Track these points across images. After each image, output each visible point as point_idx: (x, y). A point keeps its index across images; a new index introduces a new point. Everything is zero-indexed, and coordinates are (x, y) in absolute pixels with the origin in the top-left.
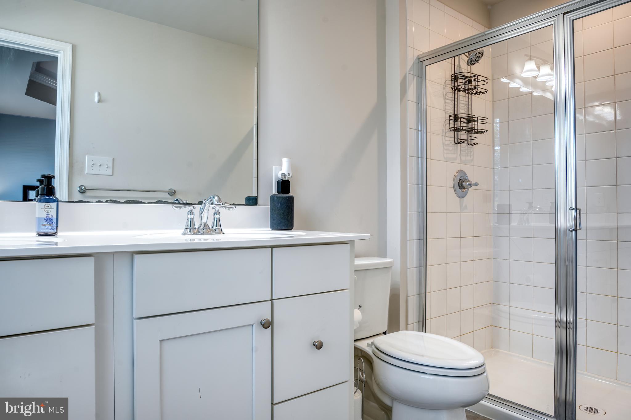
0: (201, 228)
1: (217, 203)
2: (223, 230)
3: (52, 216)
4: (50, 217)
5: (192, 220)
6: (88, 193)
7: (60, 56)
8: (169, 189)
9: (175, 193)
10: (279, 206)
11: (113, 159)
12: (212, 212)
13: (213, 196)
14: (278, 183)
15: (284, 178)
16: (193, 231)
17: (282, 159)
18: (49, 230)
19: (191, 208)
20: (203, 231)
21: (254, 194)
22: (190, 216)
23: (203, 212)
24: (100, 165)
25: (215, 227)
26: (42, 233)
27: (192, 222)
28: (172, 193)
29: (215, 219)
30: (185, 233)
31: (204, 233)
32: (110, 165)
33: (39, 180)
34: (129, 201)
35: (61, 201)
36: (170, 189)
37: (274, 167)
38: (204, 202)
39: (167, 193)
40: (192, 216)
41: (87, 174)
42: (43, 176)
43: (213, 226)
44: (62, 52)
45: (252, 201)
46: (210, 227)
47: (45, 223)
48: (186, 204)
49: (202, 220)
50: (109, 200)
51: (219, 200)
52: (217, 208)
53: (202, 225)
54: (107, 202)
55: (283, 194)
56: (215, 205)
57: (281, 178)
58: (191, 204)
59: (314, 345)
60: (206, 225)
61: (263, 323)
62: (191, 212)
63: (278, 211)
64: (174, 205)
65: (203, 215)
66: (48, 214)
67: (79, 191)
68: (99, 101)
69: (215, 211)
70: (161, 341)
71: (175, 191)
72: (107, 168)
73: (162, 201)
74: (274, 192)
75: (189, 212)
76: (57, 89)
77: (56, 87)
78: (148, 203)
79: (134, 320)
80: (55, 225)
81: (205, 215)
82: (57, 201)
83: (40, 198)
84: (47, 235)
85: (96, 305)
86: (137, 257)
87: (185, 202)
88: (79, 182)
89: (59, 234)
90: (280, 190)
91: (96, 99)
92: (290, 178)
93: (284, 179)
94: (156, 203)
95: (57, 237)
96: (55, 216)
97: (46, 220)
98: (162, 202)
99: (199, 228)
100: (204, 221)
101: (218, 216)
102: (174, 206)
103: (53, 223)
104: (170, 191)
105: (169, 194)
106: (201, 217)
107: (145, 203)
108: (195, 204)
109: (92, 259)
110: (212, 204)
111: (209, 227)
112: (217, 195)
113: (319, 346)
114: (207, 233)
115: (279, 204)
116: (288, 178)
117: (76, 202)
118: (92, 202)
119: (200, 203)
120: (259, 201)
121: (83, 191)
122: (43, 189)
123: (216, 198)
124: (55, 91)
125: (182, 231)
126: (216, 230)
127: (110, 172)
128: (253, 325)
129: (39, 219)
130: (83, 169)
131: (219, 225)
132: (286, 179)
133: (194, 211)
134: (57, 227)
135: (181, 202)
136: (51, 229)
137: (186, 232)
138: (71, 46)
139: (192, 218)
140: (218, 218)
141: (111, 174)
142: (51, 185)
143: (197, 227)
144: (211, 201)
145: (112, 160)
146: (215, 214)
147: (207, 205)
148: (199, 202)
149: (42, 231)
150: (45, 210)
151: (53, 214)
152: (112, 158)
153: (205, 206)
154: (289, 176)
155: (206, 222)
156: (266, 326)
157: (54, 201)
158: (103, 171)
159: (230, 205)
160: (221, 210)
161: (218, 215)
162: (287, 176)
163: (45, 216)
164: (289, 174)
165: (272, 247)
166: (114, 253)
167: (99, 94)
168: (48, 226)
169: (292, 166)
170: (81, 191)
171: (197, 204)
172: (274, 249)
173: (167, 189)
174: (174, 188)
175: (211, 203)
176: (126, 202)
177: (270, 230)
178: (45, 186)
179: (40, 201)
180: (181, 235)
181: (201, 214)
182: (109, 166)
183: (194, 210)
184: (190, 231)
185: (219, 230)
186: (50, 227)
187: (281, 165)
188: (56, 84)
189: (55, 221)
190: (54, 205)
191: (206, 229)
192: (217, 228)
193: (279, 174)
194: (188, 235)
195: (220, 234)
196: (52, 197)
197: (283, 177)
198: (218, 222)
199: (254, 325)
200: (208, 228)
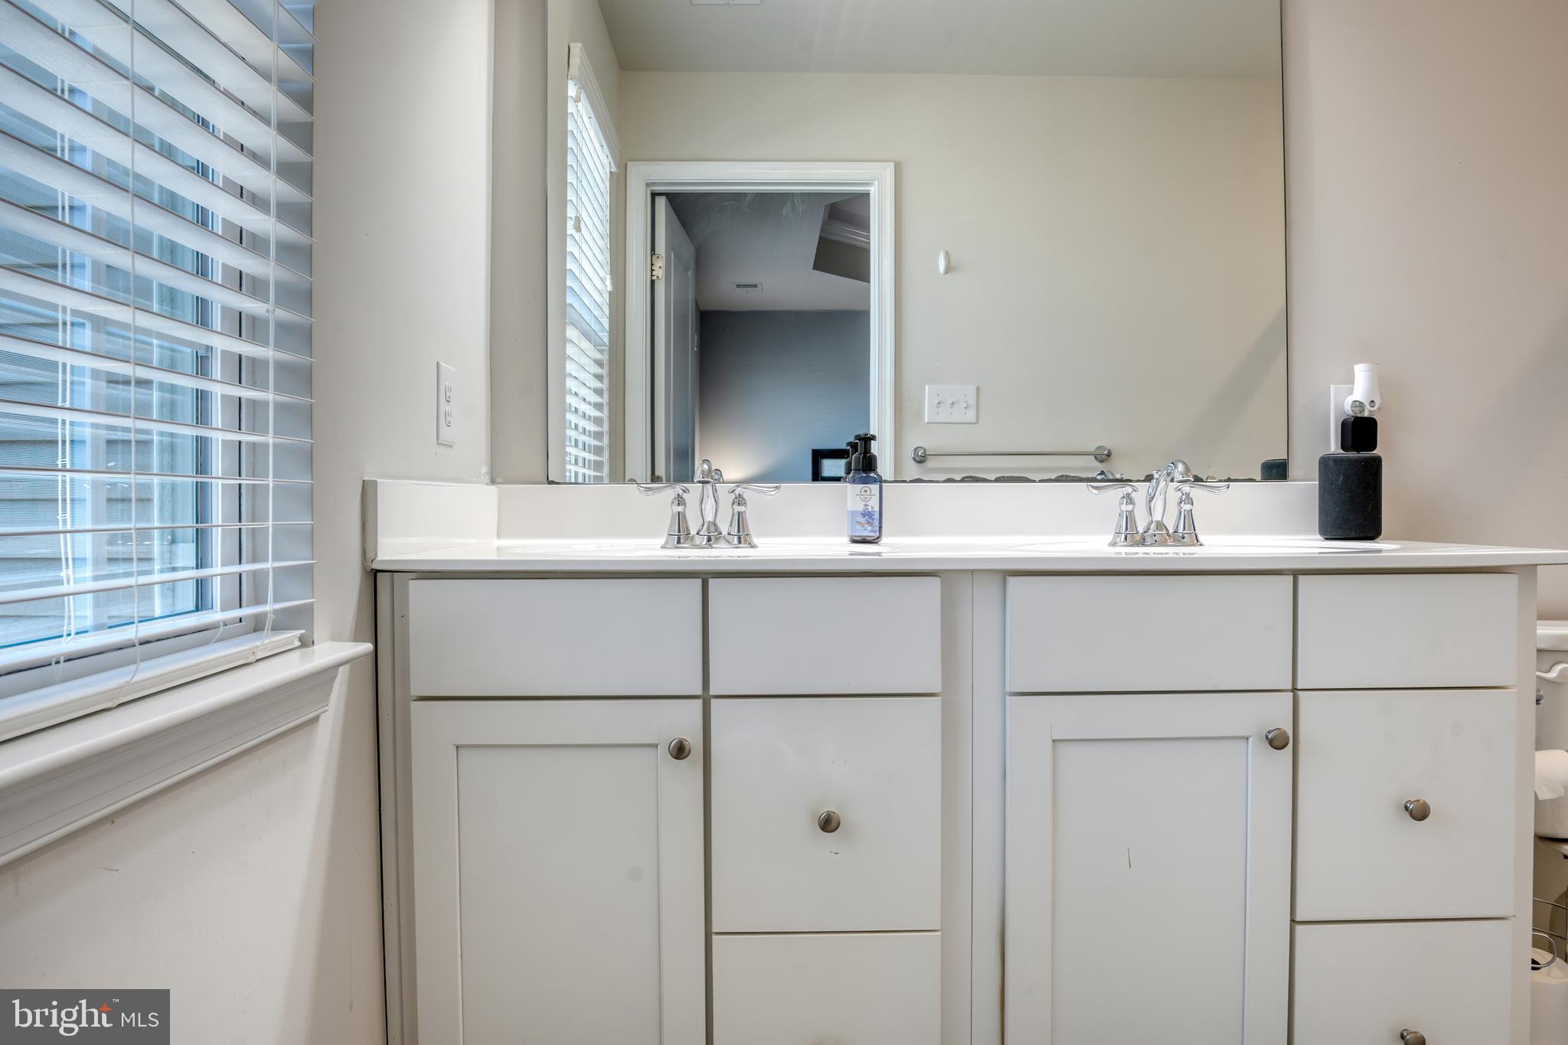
0: (1151, 532)
1: (1181, 478)
2: (1200, 538)
3: (872, 508)
4: (870, 510)
5: (1131, 515)
6: (931, 463)
7: (873, 190)
8: (1097, 446)
9: (1109, 455)
10: (1340, 482)
11: (978, 389)
12: (1173, 497)
13: (1173, 463)
14: (1344, 424)
15: (1358, 412)
16: (1132, 538)
17: (1353, 368)
18: (867, 532)
19: (1129, 489)
20: (1155, 538)
21: (1281, 455)
22: (1124, 507)
23: (1155, 499)
24: (953, 404)
25: (1181, 529)
26: (858, 539)
27: (1130, 518)
28: (1104, 456)
29: (1181, 512)
30: (1116, 543)
31: (1155, 543)
32: (972, 401)
33: (850, 444)
34: (1003, 477)
35: (886, 482)
36: (1099, 447)
37: (1332, 387)
38: (1156, 476)
39: (1093, 457)
40: (1130, 507)
41: (928, 423)
42: (858, 437)
43: (1177, 527)
44: (876, 182)
45: (1276, 471)
46: (1171, 531)
47: (862, 520)
48: (1121, 480)
49: (1151, 515)
50: (967, 477)
51: (1187, 470)
52: (1186, 488)
53: (1153, 526)
54: (963, 480)
55: (1358, 452)
56: (1178, 482)
57: (1351, 413)
58: (1131, 481)
59: (1406, 808)
60: (1160, 525)
61: (1270, 736)
62: (1129, 499)
63: (1338, 495)
64: (1091, 484)
65: (1155, 505)
66: (866, 505)
67: (914, 459)
68: (949, 269)
69: (1181, 495)
70: (1054, 741)
71: (1109, 451)
72: (966, 408)
73: (1069, 476)
74: (1334, 447)
75: (1123, 497)
76: (869, 247)
77: (869, 243)
78: (1041, 481)
79: (1007, 697)
80: (876, 523)
81: (1158, 505)
82: (880, 481)
83: (853, 477)
84: (864, 541)
85: (943, 663)
86: (1012, 581)
87: (1118, 476)
88: (915, 439)
89: (884, 540)
90: (1349, 443)
91: (942, 267)
92: (1376, 412)
93: (1359, 415)
94: (1056, 480)
95: (880, 545)
96: (877, 509)
97: (864, 515)
98: (1069, 479)
99: (1145, 532)
100: (1157, 517)
101: (1188, 507)
102: (1092, 487)
103: (875, 520)
104: (1100, 452)
105: (1096, 458)
106: (1150, 508)
107: (1034, 481)
108: (1139, 481)
109: (936, 581)
110: (1172, 480)
111: (1167, 530)
112: (1182, 462)
113: (1419, 813)
114: (1164, 544)
115: (1341, 478)
116: (1370, 411)
117: (911, 482)
118: (937, 482)
119: (1149, 478)
120: (1293, 470)
121: (921, 459)
122: (857, 459)
123: (1181, 467)
124: (868, 251)
125: (1110, 538)
126: (1183, 538)
127: (971, 416)
128: (1248, 739)
129: (853, 513)
130: (919, 414)
131: (1190, 526)
132: (1366, 414)
133: (1134, 495)
134: (880, 528)
135: (1111, 477)
136: (870, 532)
137: (1118, 540)
138: (892, 165)
139: (1130, 512)
140: (1188, 511)
141: (974, 421)
142: (869, 452)
143: (1141, 530)
144: (1169, 474)
145: (975, 391)
146: (1180, 503)
147: (1162, 484)
148: (1147, 476)
149: (857, 534)
150: (862, 497)
151: (874, 504)
152: (975, 387)
153: (1158, 486)
154: (1373, 407)
155: (1159, 519)
156: (1276, 744)
157: (875, 481)
158: (959, 415)
159: (1221, 481)
160: (1197, 492)
161: (1189, 503)
162: (1368, 407)
163: (860, 508)
164: (1372, 401)
165: (1296, 573)
166: (973, 571)
167: (947, 255)
168: (866, 526)
169: (1381, 382)
170: (918, 459)
171: (1143, 481)
172: (1301, 578)
173: (1092, 448)
174: (1108, 443)
175: (1169, 479)
176: (998, 480)
177: (1318, 540)
178: (860, 454)
179: (854, 482)
180: (1108, 547)
181: (1150, 502)
182: (968, 404)
183: (1134, 493)
184: (1126, 539)
185: (1191, 538)
186: (870, 528)
187: (1350, 380)
188: (868, 238)
189: (877, 516)
190: (875, 487)
191: (1161, 535)
192: (1187, 534)
193: (1346, 402)
194: (1122, 546)
195: (1194, 545)
196: (872, 475)
197: (1357, 410)
198: (1189, 519)
199: (1250, 740)
200: (1164, 532)
